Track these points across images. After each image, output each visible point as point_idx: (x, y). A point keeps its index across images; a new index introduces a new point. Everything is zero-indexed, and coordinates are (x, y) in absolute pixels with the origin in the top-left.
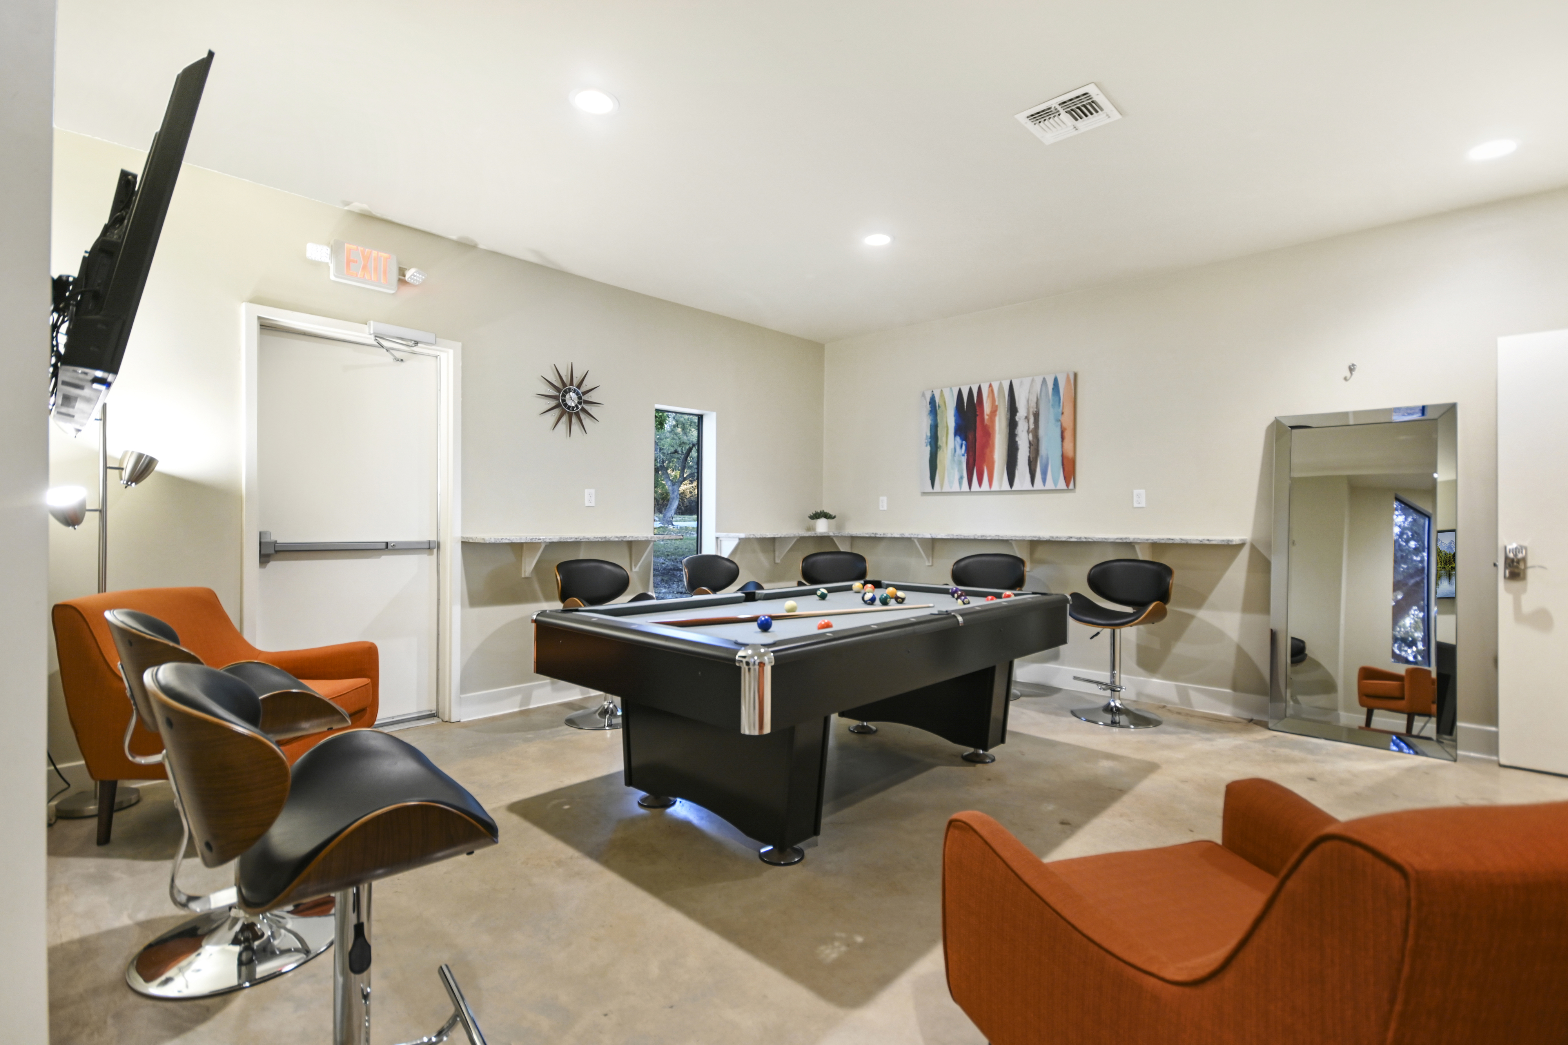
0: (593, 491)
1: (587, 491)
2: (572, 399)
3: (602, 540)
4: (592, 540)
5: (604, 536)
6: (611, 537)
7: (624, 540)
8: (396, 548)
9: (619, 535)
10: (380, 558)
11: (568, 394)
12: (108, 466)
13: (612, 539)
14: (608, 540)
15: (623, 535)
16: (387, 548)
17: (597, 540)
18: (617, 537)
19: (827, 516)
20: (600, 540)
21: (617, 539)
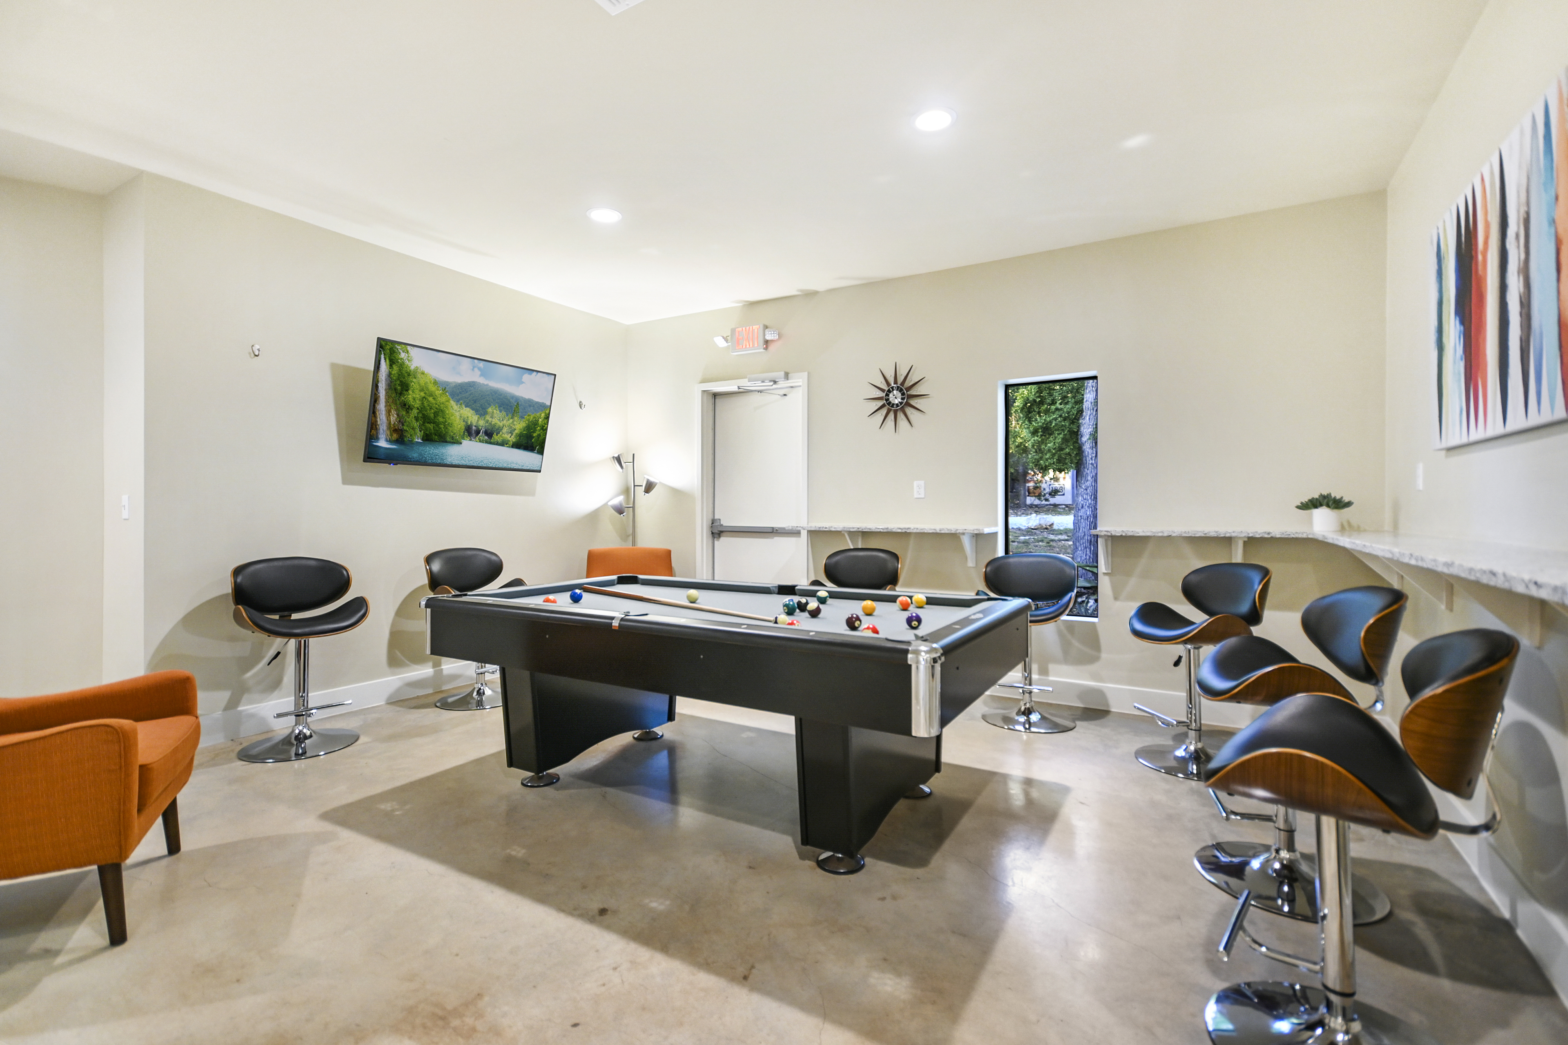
0: (922, 483)
1: (916, 483)
2: (896, 398)
3: (884, 531)
4: (873, 531)
5: (886, 527)
6: (893, 528)
7: (908, 531)
8: (778, 532)
9: (902, 526)
10: (773, 538)
11: (892, 393)
12: (635, 485)
13: (894, 530)
14: (890, 531)
15: (907, 526)
16: (772, 532)
17: (879, 530)
18: (900, 529)
19: (1337, 504)
20: (882, 531)
21: (900, 531)
